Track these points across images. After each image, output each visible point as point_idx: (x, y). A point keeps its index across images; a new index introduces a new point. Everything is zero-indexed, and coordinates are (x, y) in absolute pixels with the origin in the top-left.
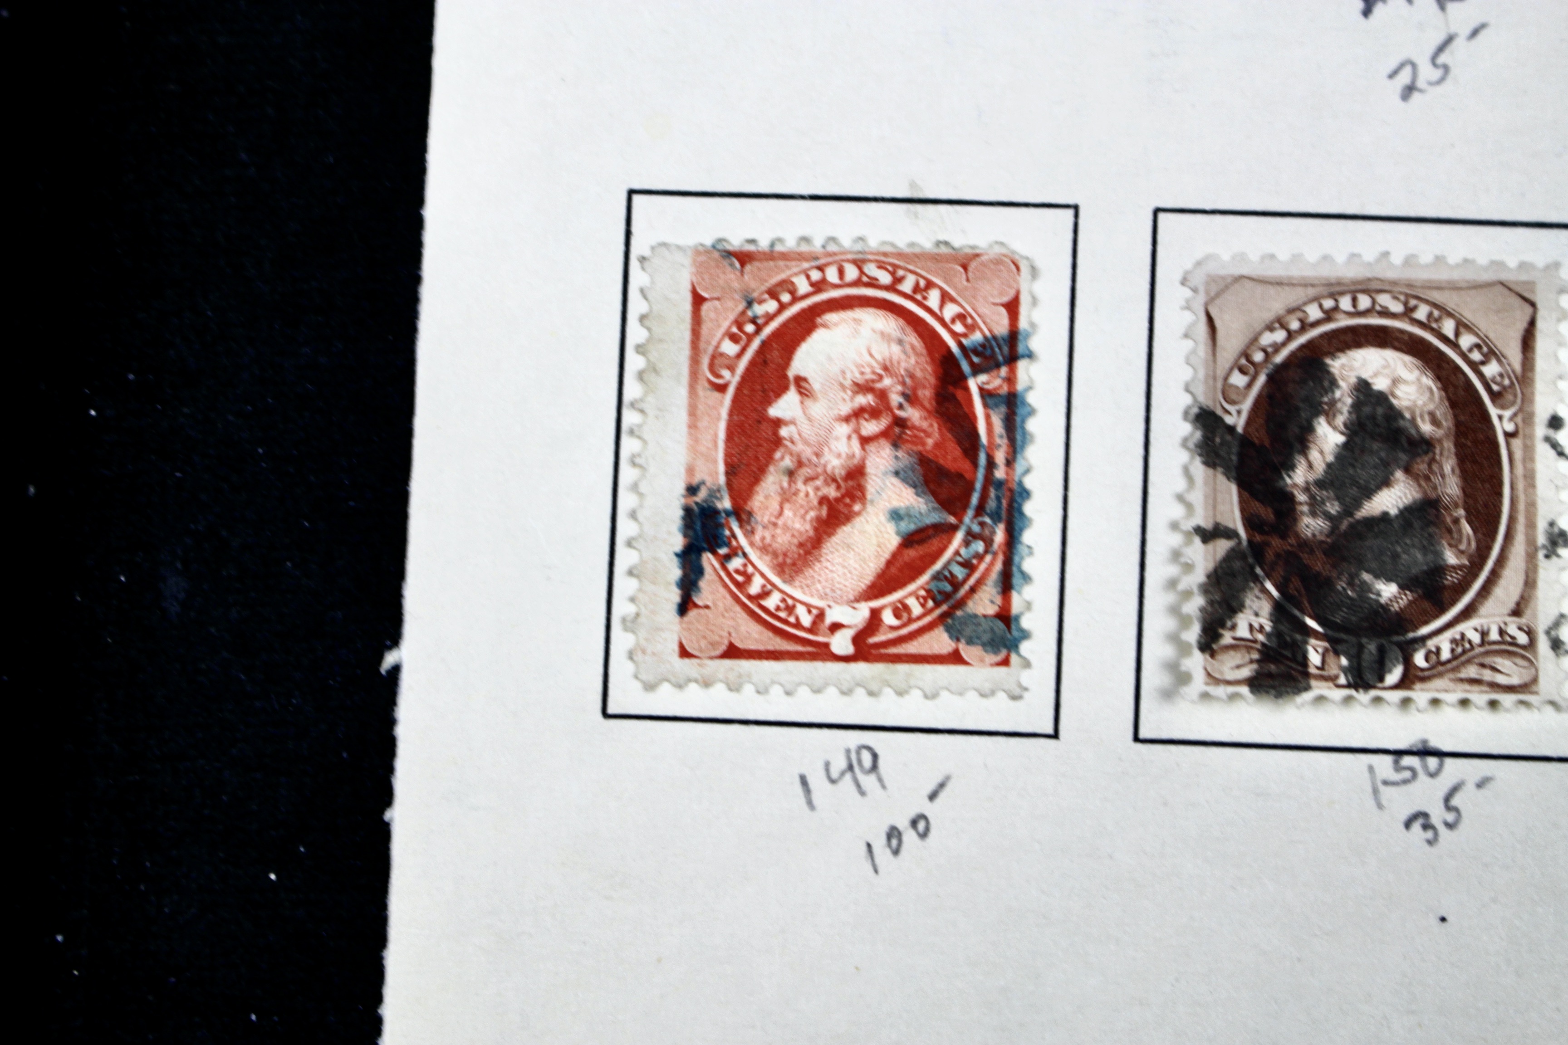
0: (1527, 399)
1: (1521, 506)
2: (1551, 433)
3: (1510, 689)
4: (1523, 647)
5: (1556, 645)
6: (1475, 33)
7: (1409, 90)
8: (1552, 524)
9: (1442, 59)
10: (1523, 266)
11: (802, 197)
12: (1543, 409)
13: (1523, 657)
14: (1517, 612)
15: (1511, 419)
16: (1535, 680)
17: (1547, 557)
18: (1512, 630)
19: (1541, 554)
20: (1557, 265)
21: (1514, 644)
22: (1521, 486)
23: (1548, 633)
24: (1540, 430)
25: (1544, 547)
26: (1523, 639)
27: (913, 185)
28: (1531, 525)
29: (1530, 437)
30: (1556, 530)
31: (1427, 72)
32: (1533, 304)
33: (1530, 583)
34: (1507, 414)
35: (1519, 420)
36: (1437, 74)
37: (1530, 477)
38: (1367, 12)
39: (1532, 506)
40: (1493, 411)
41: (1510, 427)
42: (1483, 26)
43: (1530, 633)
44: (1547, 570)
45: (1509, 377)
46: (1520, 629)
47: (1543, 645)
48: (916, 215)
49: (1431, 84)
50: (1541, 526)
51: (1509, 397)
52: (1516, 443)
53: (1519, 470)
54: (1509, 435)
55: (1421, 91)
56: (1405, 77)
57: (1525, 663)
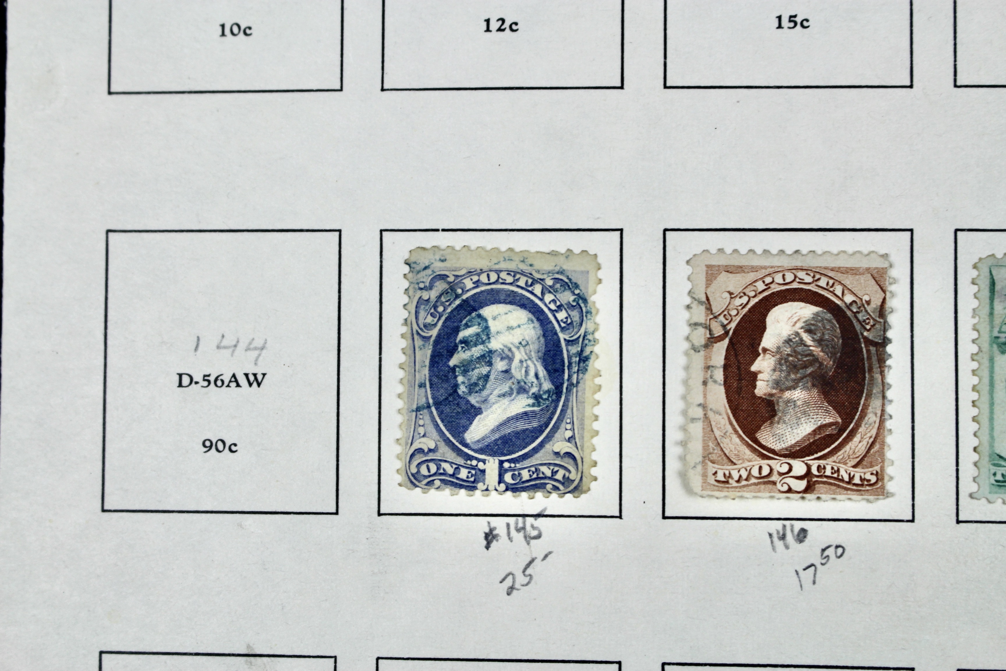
6: (546, 556)
7: (511, 590)
9: (527, 572)
11: (191, 654)
27: (249, 647)
31: (521, 579)
36: (527, 579)
38: (487, 547)
42: (550, 553)
48: (251, 663)
49: (523, 585)
55: (518, 590)
56: (509, 582)
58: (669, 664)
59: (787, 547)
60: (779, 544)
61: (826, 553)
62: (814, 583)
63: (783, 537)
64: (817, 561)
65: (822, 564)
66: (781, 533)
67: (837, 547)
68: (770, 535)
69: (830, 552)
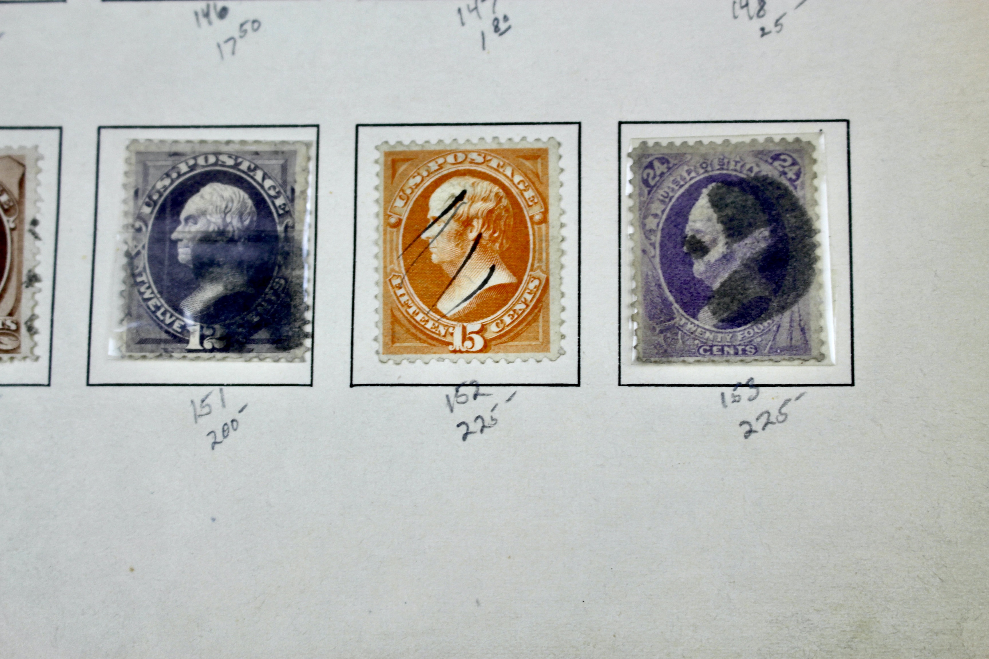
0: (21, 212)
1: (16, 263)
2: (32, 227)
3: (7, 351)
4: (14, 331)
5: (31, 330)
8: (30, 271)
10: (22, 148)
12: (29, 215)
13: (13, 336)
14: (11, 314)
15: (14, 221)
16: (19, 347)
17: (27, 287)
18: (8, 323)
19: (24, 286)
20: (36, 147)
21: (9, 329)
22: (16, 253)
23: (26, 323)
24: (27, 226)
25: (25, 282)
26: (13, 327)
28: (20, 272)
29: (22, 230)
30: (32, 274)
32: (23, 166)
33: (18, 300)
34: (12, 219)
35: (17, 221)
37: (21, 249)
39: (21, 263)
40: (5, 218)
41: (12, 225)
43: (17, 324)
44: (26, 293)
45: (13, 201)
46: (12, 322)
47: (23, 330)
50: (25, 272)
51: (12, 211)
52: (15, 233)
53: (16, 245)
54: (12, 230)
57: (13, 338)
58: (105, 127)
59: (210, 23)
60: (204, 21)
61: (245, 27)
62: (233, 53)
63: (207, 15)
64: (236, 34)
65: (241, 37)
66: (205, 10)
67: (254, 22)
68: (196, 14)
69: (248, 27)
